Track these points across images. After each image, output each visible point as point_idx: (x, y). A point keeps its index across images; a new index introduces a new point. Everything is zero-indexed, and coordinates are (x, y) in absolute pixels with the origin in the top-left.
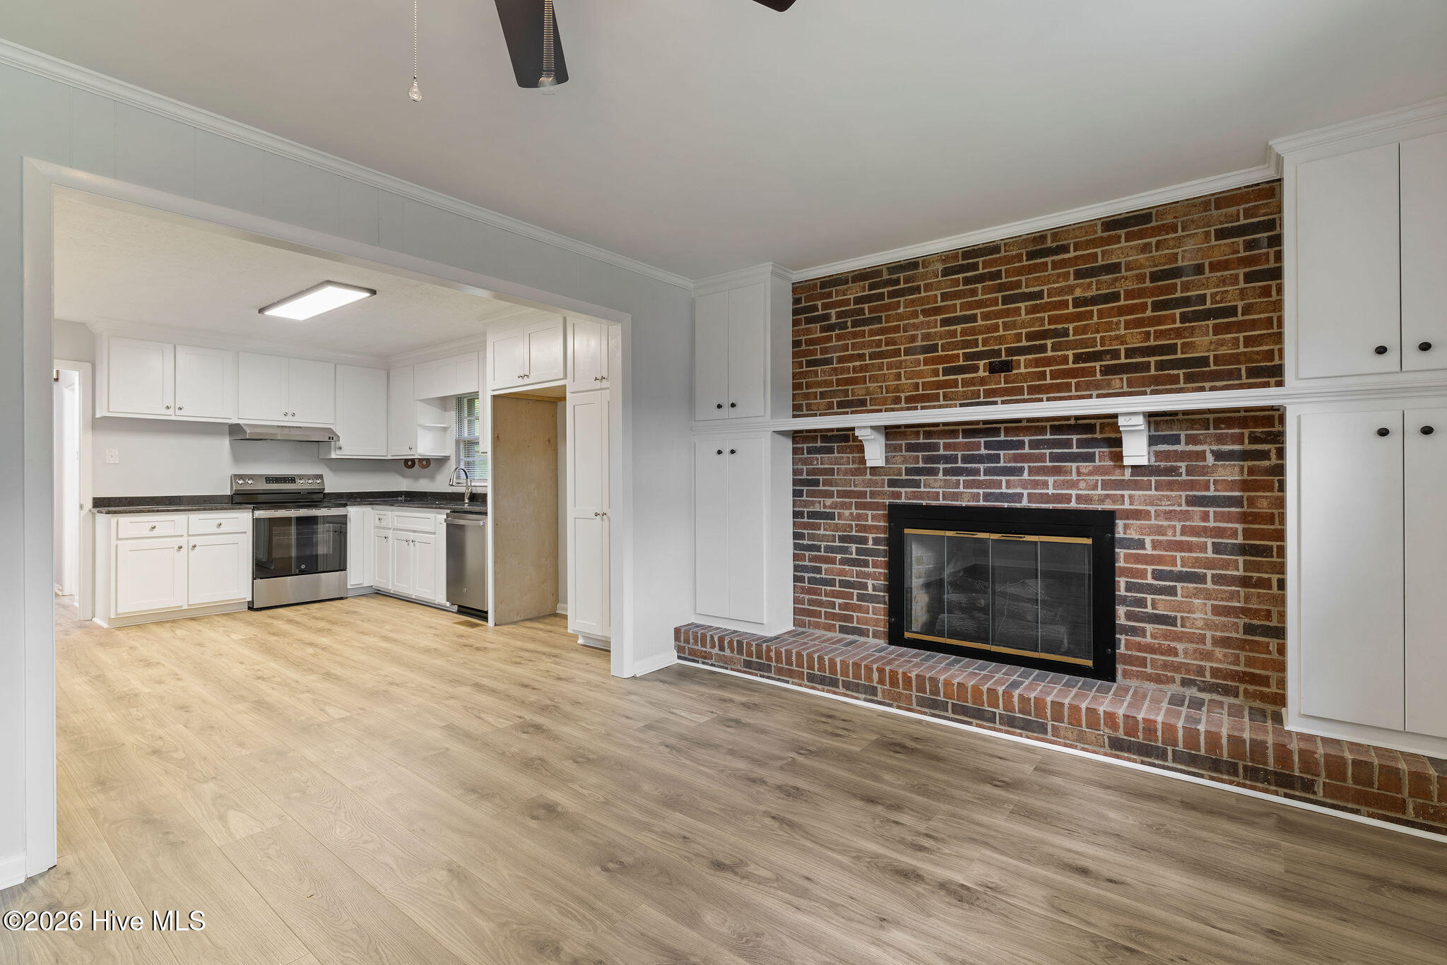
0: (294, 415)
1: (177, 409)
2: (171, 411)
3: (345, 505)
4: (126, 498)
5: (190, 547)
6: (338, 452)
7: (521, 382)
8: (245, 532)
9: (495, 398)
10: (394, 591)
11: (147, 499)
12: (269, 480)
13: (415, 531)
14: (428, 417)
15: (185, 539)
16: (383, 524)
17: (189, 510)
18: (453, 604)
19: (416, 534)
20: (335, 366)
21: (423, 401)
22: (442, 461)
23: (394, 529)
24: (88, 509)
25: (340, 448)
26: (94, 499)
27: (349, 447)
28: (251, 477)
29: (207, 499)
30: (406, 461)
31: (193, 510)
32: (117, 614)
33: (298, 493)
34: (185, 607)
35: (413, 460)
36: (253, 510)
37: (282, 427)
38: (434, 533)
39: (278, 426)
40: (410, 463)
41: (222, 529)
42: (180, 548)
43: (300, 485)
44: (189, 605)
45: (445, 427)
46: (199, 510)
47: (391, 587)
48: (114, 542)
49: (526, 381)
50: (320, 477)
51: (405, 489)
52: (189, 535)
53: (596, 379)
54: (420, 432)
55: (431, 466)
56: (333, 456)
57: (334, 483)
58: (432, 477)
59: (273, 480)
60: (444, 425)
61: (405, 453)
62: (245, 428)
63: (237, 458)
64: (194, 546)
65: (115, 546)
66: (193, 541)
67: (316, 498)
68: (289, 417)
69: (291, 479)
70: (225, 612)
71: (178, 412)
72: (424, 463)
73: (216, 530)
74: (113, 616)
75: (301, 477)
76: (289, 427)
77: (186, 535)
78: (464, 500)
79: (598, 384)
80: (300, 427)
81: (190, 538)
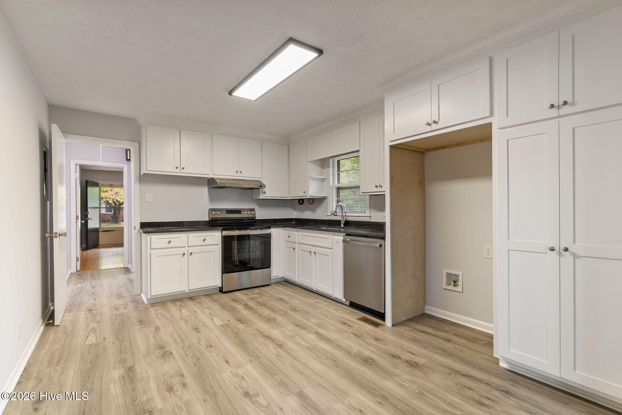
0: (241, 172)
1: (181, 169)
2: (178, 170)
3: (269, 228)
4: (157, 223)
5: (189, 254)
6: (264, 195)
7: (429, 128)
8: (218, 244)
9: (391, 147)
10: (299, 283)
11: (167, 223)
12: (228, 212)
13: (315, 246)
14: (314, 171)
15: (187, 248)
16: (291, 239)
17: (188, 231)
18: (347, 300)
19: (316, 248)
20: (262, 143)
21: (310, 162)
22: (322, 200)
23: (299, 243)
24: (138, 230)
25: (265, 193)
26: (141, 223)
27: (269, 193)
28: (219, 210)
29: (197, 223)
30: (299, 200)
31: (190, 231)
32: (151, 296)
33: (241, 219)
34: (187, 291)
35: (303, 200)
36: (222, 231)
37: (235, 179)
38: (332, 249)
39: (233, 179)
40: (301, 201)
41: (206, 242)
42: (184, 254)
43: (244, 215)
44: (189, 290)
45: (323, 179)
46: (193, 231)
47: (298, 279)
48: (149, 251)
49: (434, 126)
50: (253, 210)
51: (295, 217)
52: (188, 247)
53: (552, 106)
54: (310, 181)
55: (315, 202)
56: (261, 197)
57: (261, 214)
58: (314, 210)
59: (230, 212)
60: (323, 177)
61: (299, 194)
62: (216, 180)
63: (212, 199)
64: (191, 253)
65: (150, 253)
66: (191, 250)
67: (252, 223)
68: (239, 174)
69: (238, 211)
70: (208, 293)
71: (182, 171)
72: (311, 201)
73: (202, 243)
74: (149, 297)
75: (244, 210)
76: (239, 180)
77: (187, 247)
78: (340, 225)
79: (554, 112)
80: (245, 180)
81: (189, 248)
